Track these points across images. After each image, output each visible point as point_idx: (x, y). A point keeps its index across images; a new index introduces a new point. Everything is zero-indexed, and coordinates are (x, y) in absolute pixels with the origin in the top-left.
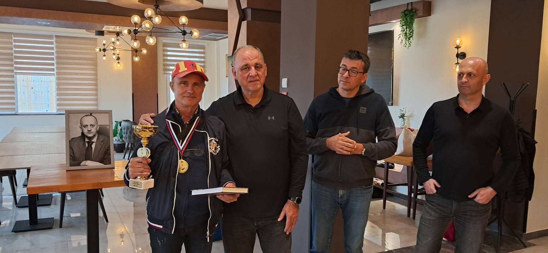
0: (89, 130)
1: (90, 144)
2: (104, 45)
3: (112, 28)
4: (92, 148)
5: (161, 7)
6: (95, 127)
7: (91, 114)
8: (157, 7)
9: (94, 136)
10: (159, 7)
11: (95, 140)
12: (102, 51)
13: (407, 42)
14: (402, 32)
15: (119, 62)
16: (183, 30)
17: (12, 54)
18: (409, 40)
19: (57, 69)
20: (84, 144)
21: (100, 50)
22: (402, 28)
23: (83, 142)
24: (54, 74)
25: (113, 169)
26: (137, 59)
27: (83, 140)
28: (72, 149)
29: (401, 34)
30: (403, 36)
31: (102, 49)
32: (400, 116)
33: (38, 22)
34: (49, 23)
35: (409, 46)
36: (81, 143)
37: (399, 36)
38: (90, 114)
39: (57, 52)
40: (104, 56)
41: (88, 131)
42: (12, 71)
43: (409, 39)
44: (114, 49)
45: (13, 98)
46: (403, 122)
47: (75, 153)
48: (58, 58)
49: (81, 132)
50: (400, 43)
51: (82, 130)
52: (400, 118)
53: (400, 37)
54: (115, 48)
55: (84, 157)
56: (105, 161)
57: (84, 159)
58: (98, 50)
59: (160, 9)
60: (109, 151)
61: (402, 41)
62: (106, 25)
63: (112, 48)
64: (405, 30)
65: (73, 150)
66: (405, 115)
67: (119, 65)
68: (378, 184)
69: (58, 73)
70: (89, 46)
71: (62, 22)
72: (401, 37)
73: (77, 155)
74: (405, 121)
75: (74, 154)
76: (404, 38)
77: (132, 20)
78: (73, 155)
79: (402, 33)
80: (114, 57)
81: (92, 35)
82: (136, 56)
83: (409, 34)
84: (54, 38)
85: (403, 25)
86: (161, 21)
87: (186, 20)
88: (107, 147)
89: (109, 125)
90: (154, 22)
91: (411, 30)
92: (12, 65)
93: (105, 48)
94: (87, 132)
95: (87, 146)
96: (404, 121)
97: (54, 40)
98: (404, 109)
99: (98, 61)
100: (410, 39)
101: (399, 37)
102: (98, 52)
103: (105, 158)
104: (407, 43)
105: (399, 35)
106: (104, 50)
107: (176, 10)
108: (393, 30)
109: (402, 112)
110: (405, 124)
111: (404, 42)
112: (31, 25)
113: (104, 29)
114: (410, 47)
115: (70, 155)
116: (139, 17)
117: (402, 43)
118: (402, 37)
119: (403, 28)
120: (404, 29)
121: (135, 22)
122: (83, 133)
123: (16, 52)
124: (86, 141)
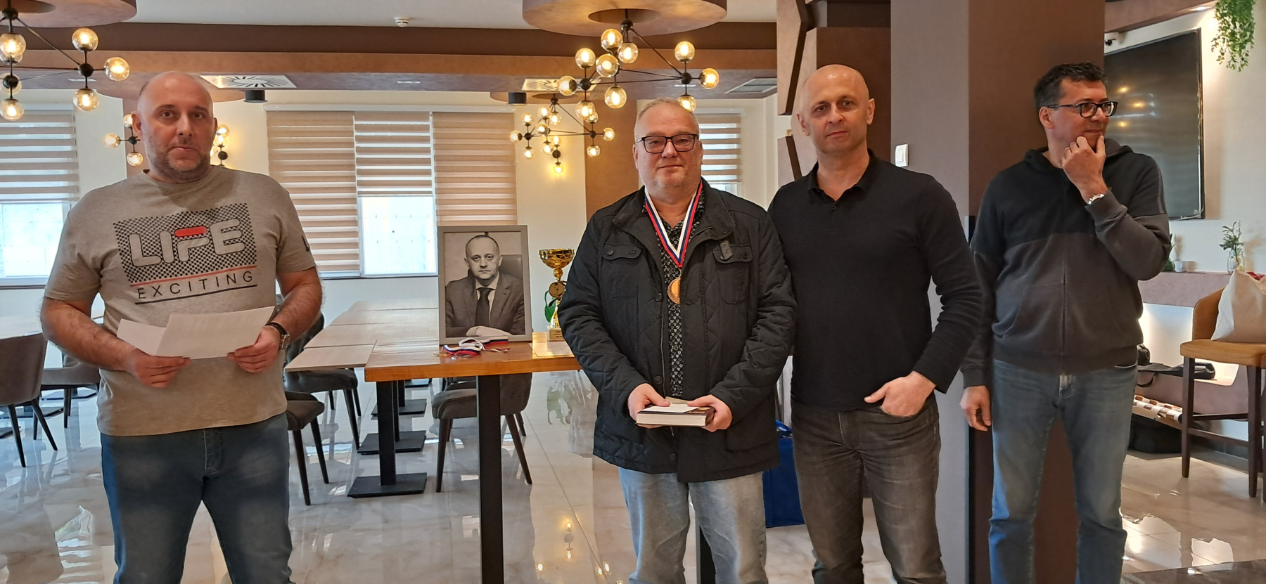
0: (483, 265)
1: (484, 293)
2: (528, 125)
3: (541, 85)
4: (488, 302)
5: (635, 26)
6: (494, 260)
7: (486, 233)
8: (628, 25)
9: (493, 277)
10: (632, 25)
11: (493, 285)
12: (523, 138)
13: (1237, 55)
14: (1221, 32)
15: (559, 161)
16: (683, 71)
17: (352, 155)
18: (1243, 51)
19: (438, 182)
20: (473, 293)
21: (520, 137)
22: (1221, 21)
23: (472, 290)
24: (430, 192)
25: (530, 344)
26: (593, 152)
27: (471, 286)
28: (451, 303)
29: (1219, 38)
30: (1224, 42)
31: (523, 135)
32: (1223, 243)
33: (399, 82)
34: (419, 82)
35: (1242, 65)
36: (468, 292)
37: (1214, 43)
38: (484, 234)
39: (437, 147)
40: (529, 148)
41: (481, 267)
42: (353, 189)
43: (1242, 46)
44: (547, 131)
45: (355, 245)
46: (1234, 260)
47: (455, 311)
48: (437, 158)
49: (468, 269)
50: (1218, 60)
51: (470, 266)
52: (1225, 249)
53: (1217, 44)
54: (550, 131)
55: (473, 319)
56: (514, 326)
57: (474, 323)
58: (514, 137)
59: (634, 31)
60: (521, 308)
61: (1223, 54)
62: (528, 78)
63: (542, 129)
64: (1229, 25)
65: (452, 306)
66: (1240, 241)
67: (558, 169)
68: (1170, 417)
69: (439, 191)
70: (498, 132)
71: (443, 77)
72: (1221, 44)
73: (460, 316)
74: (1240, 257)
75: (453, 313)
76: (1229, 46)
77: (577, 60)
78: (452, 315)
79: (1223, 34)
80: (547, 149)
81: (504, 107)
82: (593, 146)
83: (1241, 35)
84: (431, 118)
85: (1223, 15)
86: (637, 55)
87: (689, 50)
88: (518, 298)
89: (521, 256)
90: (622, 60)
91: (1247, 25)
92: (352, 178)
93: (530, 132)
94: (480, 269)
95: (479, 298)
96: (1236, 255)
97: (430, 123)
98: (1237, 224)
99: (516, 161)
100: (1244, 48)
101: (1215, 46)
102: (516, 141)
103: (514, 321)
104: (1238, 58)
105: (1215, 39)
106: (528, 136)
107: (671, 30)
108: (1199, 30)
109: (1230, 233)
110: (1241, 264)
111: (1227, 56)
112: (385, 89)
113: (525, 88)
114: (1245, 66)
115: (447, 315)
116: (591, 52)
117: (1223, 58)
118: (1223, 45)
119: (1223, 22)
120: (1228, 22)
121: (584, 63)
122: (470, 272)
123: (360, 150)
124: (477, 287)
